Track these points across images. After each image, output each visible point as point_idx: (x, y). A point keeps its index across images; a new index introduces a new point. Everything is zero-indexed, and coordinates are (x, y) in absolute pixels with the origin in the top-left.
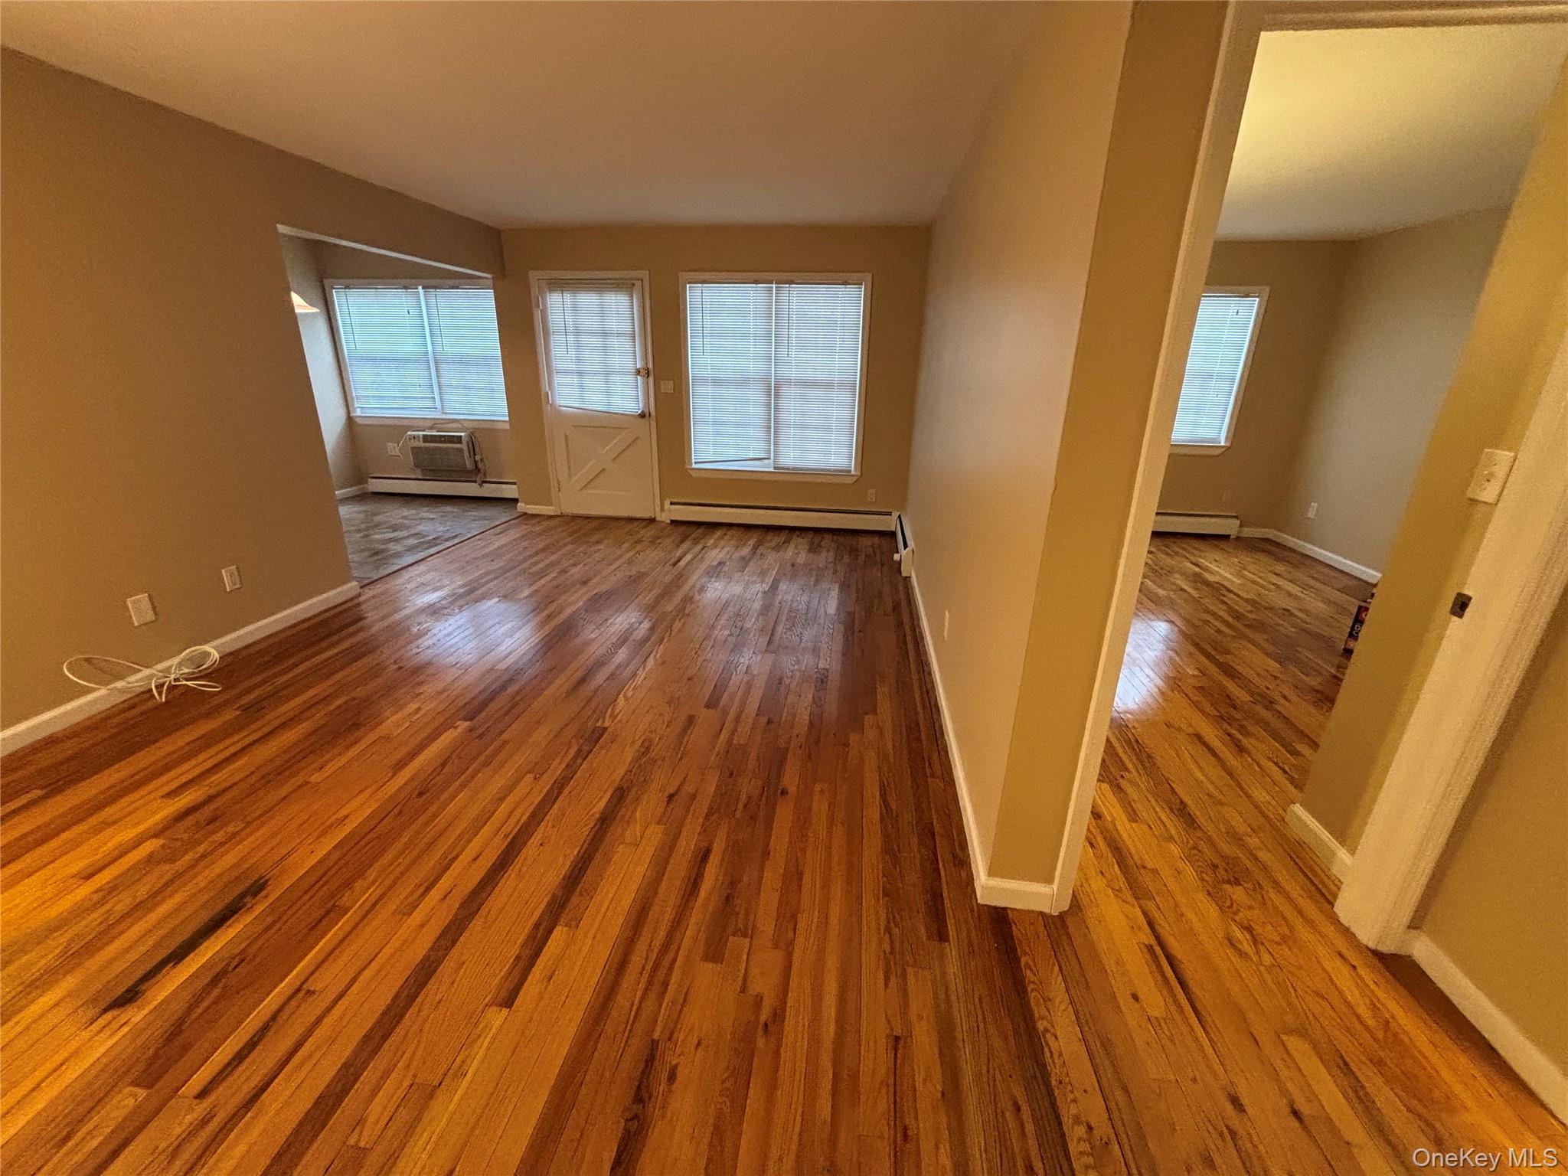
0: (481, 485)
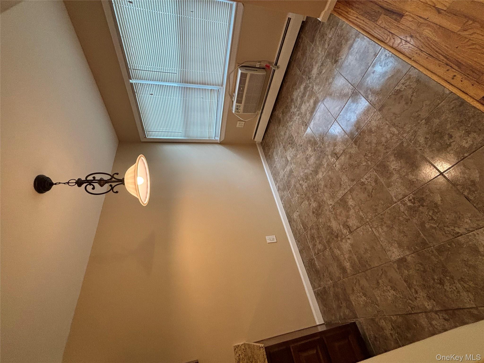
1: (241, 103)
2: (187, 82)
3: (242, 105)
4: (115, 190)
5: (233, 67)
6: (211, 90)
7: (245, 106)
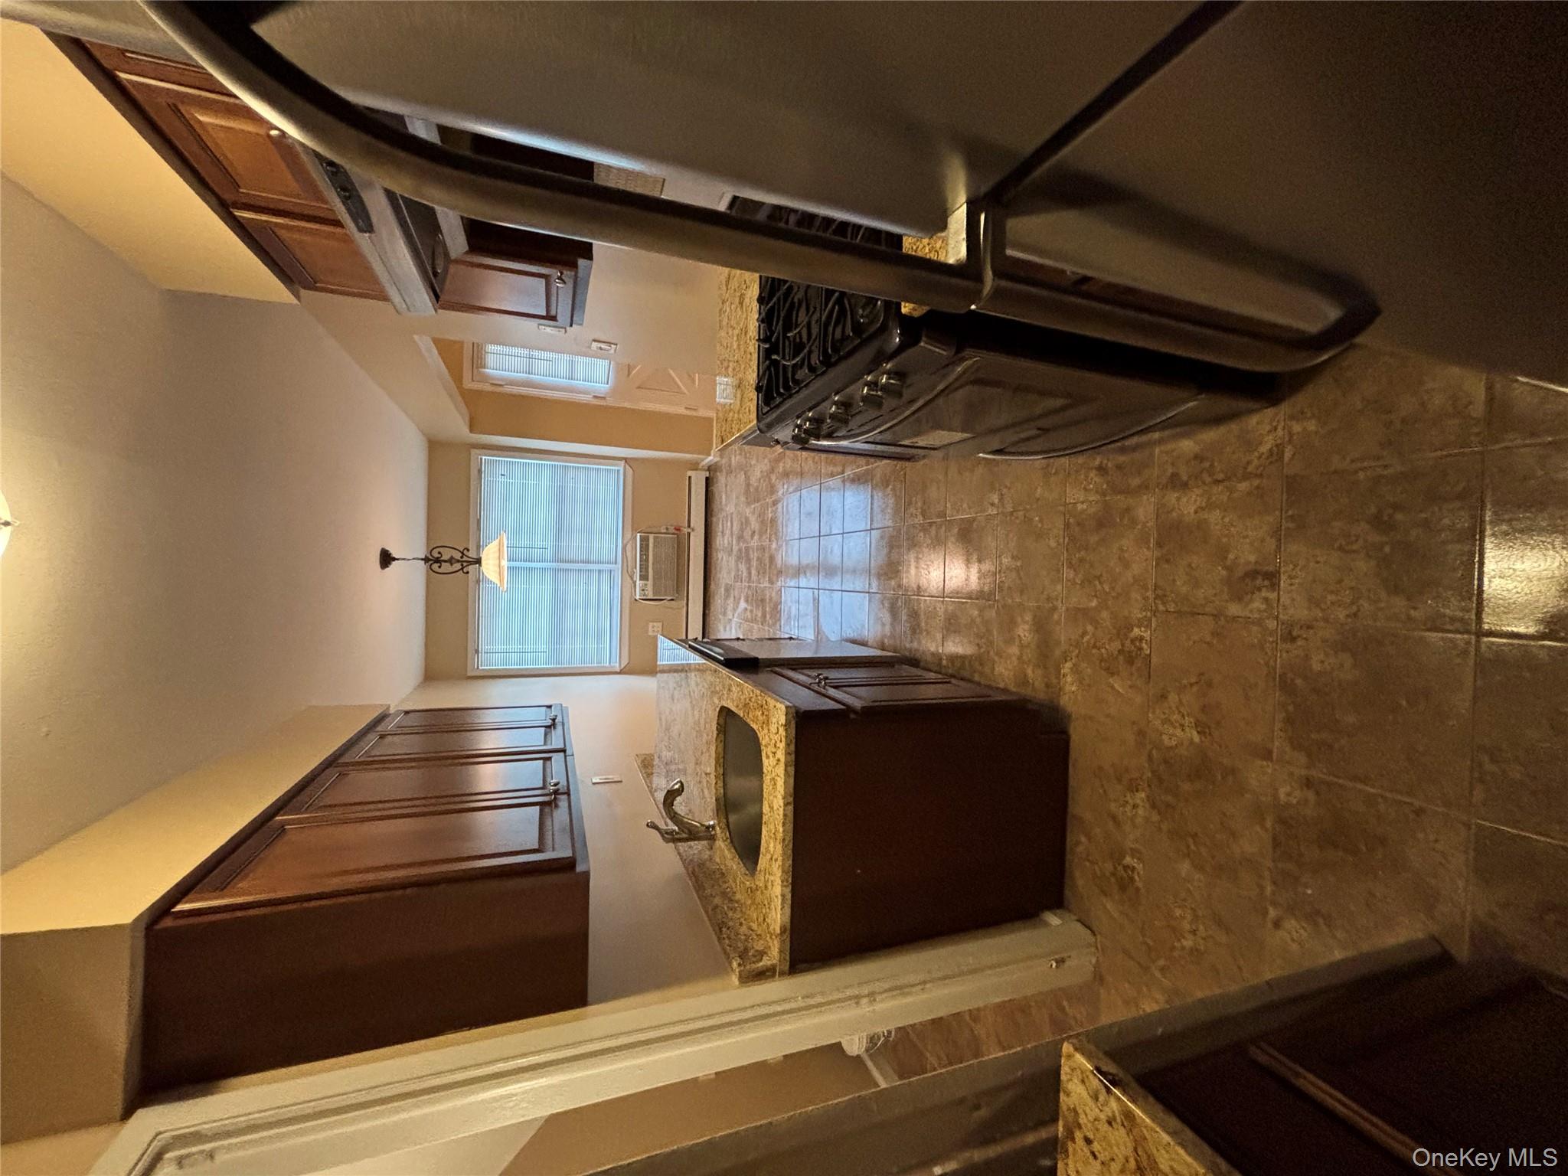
0: (693, 530)
1: (647, 580)
2: (561, 561)
3: (650, 582)
4: (465, 570)
5: (628, 535)
6: (600, 571)
7: (654, 585)
